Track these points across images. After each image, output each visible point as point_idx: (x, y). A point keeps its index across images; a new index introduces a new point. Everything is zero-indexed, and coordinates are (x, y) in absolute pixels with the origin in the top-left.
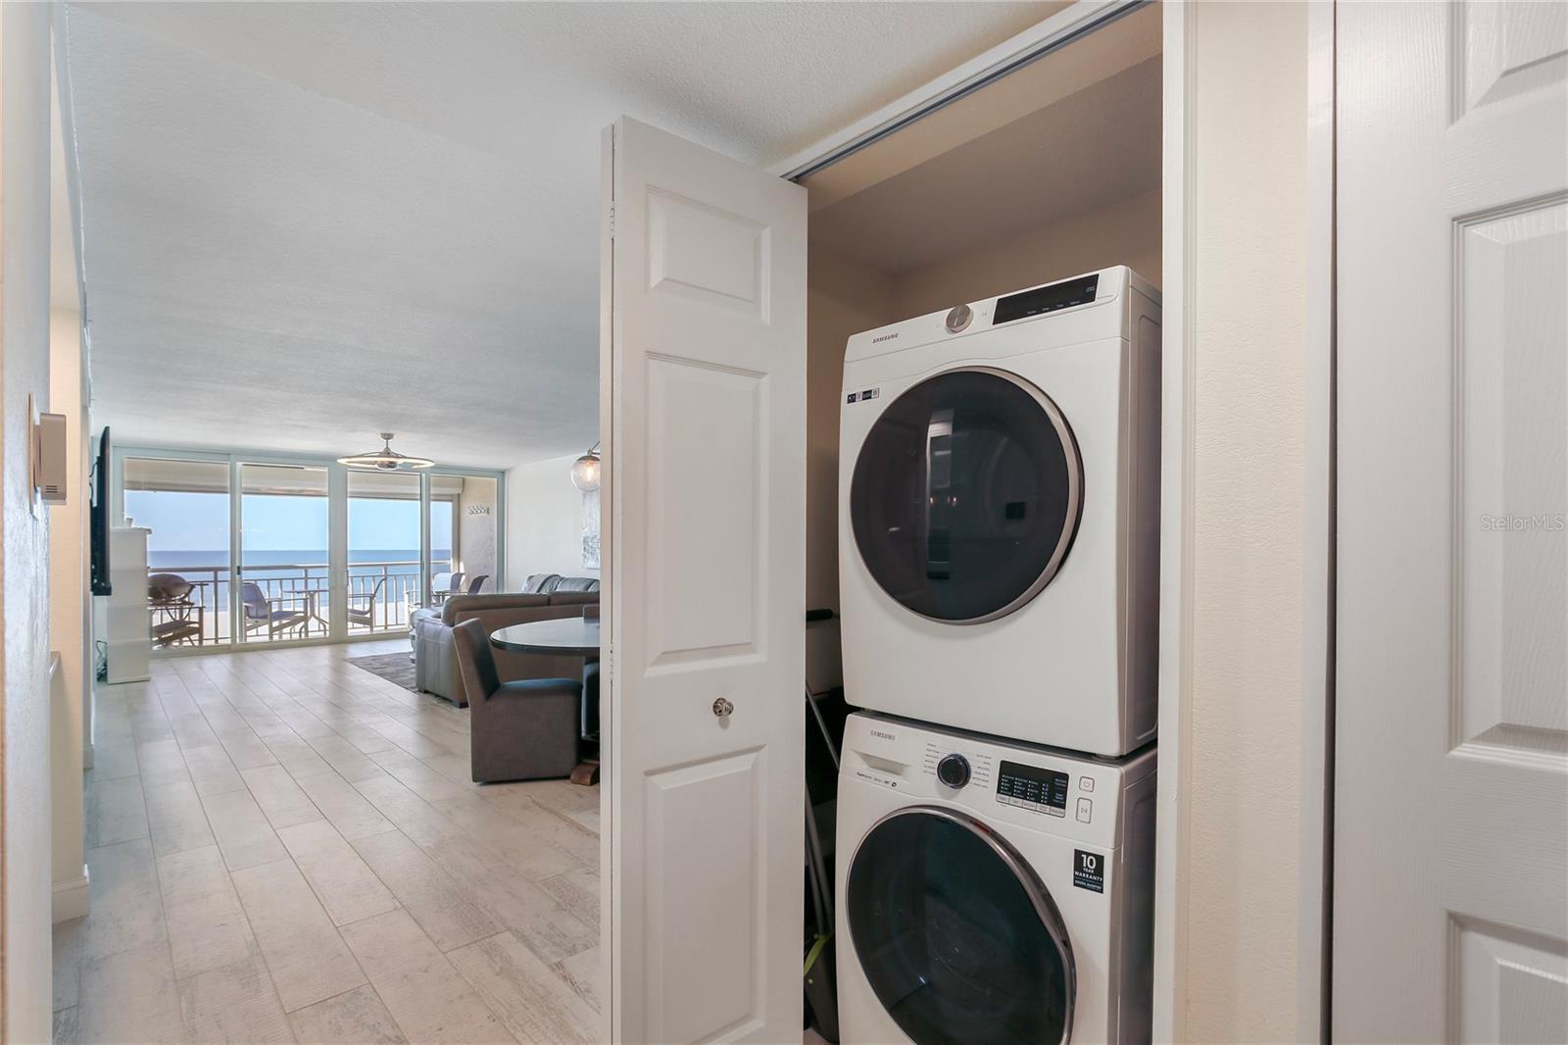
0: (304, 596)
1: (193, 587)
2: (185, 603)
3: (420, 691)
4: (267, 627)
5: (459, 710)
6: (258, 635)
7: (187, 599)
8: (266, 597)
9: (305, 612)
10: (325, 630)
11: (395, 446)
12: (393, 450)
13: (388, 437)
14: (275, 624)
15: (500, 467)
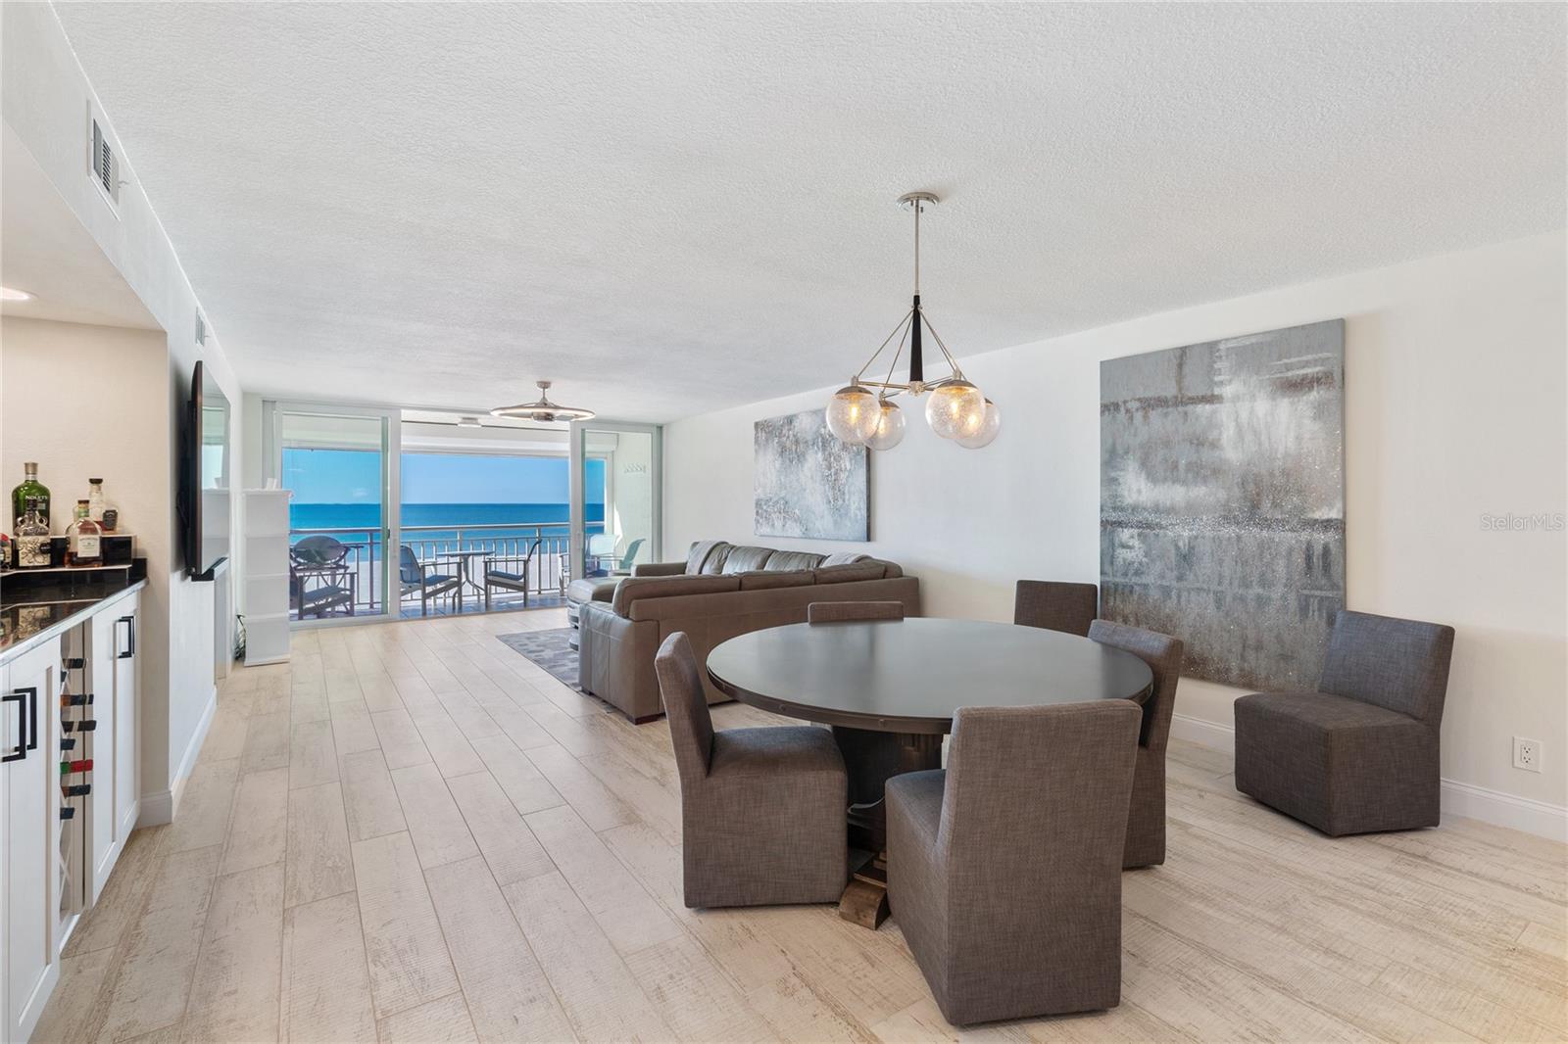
0: (457, 559)
1: (347, 549)
2: (339, 567)
3: (583, 691)
4: (420, 592)
5: (635, 727)
6: (412, 600)
7: (342, 563)
8: (420, 561)
9: (459, 576)
10: (479, 595)
11: (552, 396)
12: (549, 401)
13: (545, 385)
14: (429, 589)
15: (660, 421)
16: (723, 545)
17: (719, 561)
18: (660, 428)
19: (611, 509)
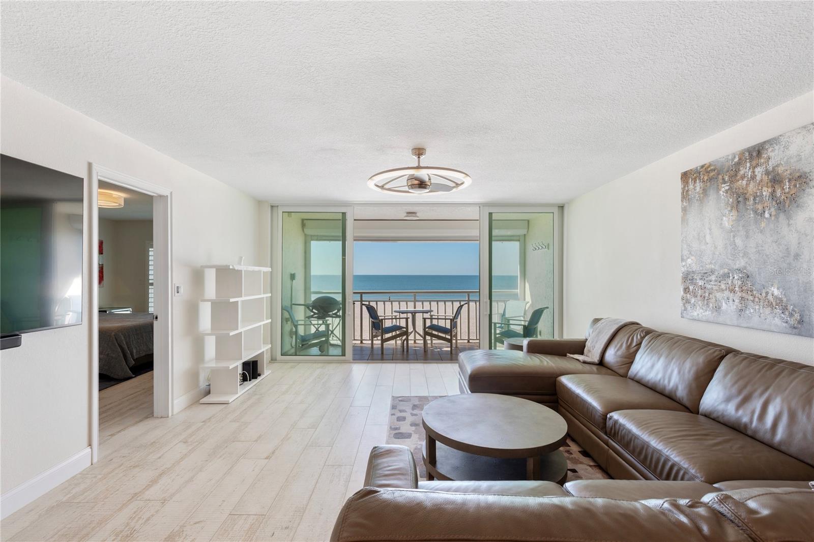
8: (380, 316)
9: (407, 327)
15: (559, 199)
16: (635, 327)
17: (629, 347)
18: (561, 207)
19: (523, 283)
